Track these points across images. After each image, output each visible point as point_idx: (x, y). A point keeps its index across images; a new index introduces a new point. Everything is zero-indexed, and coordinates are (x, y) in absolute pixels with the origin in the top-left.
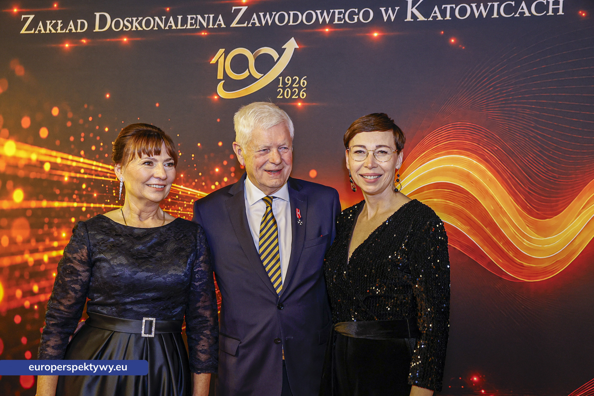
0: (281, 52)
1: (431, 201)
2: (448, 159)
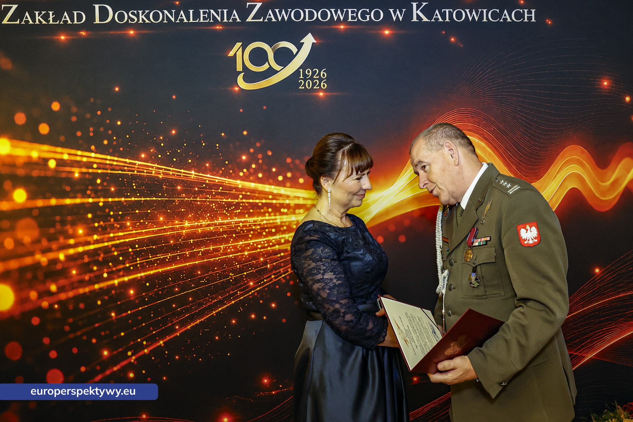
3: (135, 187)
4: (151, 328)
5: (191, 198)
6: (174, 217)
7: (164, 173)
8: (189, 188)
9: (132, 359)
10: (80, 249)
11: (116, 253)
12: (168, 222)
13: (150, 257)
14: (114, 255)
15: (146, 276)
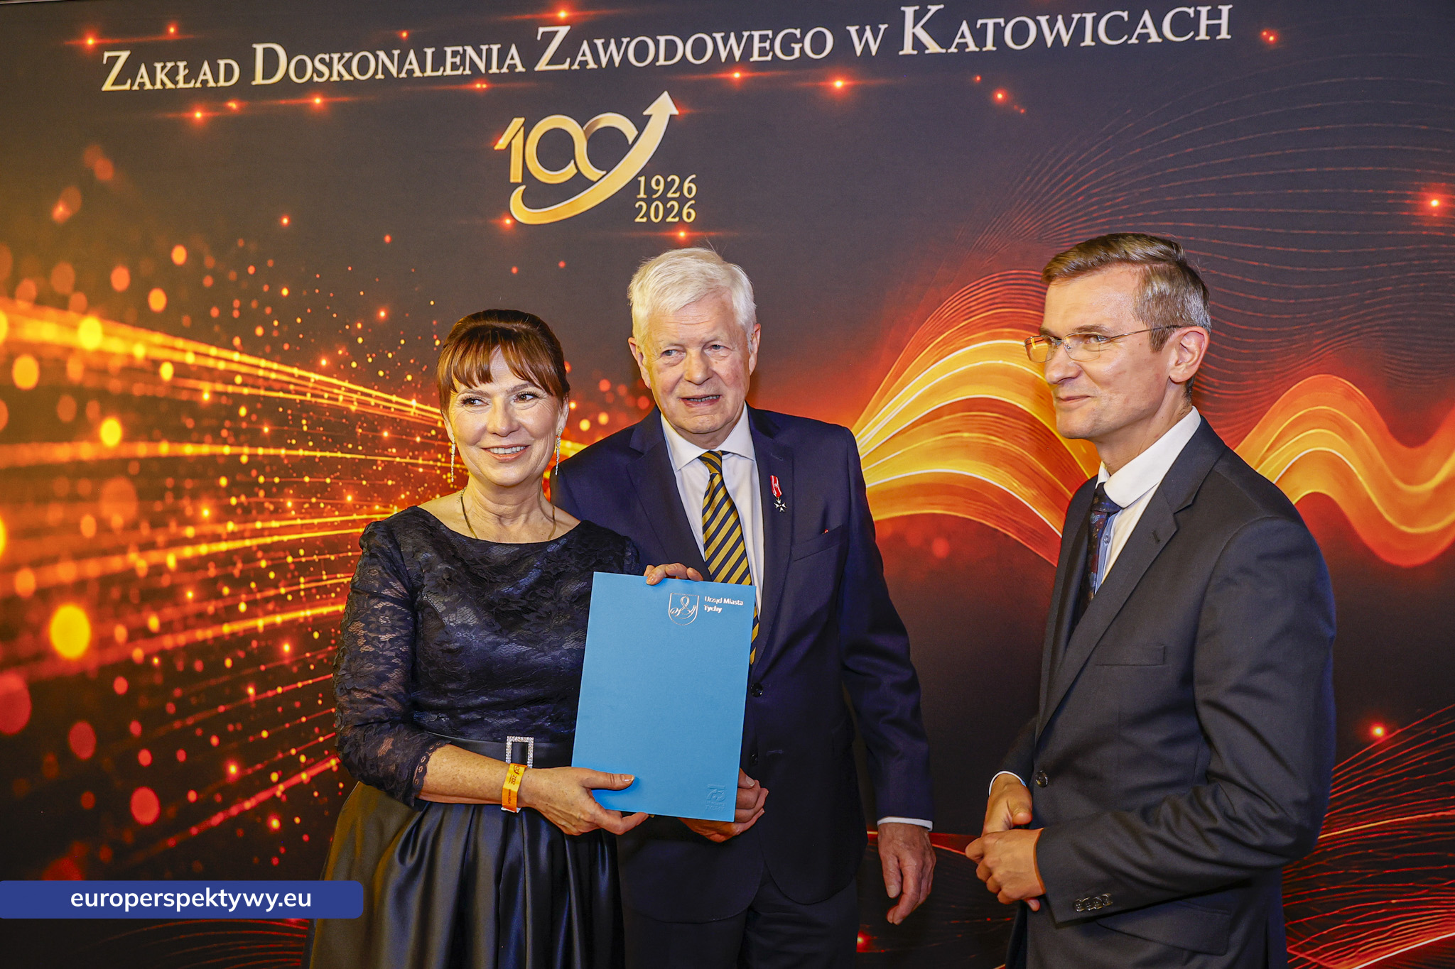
0: (641, 124)
1: (958, 437)
2: (992, 348)
3: (305, 428)
4: (316, 730)
5: (405, 458)
6: (372, 497)
7: (360, 403)
8: (404, 437)
9: (277, 789)
10: (204, 549)
11: (263, 564)
12: (361, 507)
13: (325, 577)
14: (260, 567)
15: (315, 618)
